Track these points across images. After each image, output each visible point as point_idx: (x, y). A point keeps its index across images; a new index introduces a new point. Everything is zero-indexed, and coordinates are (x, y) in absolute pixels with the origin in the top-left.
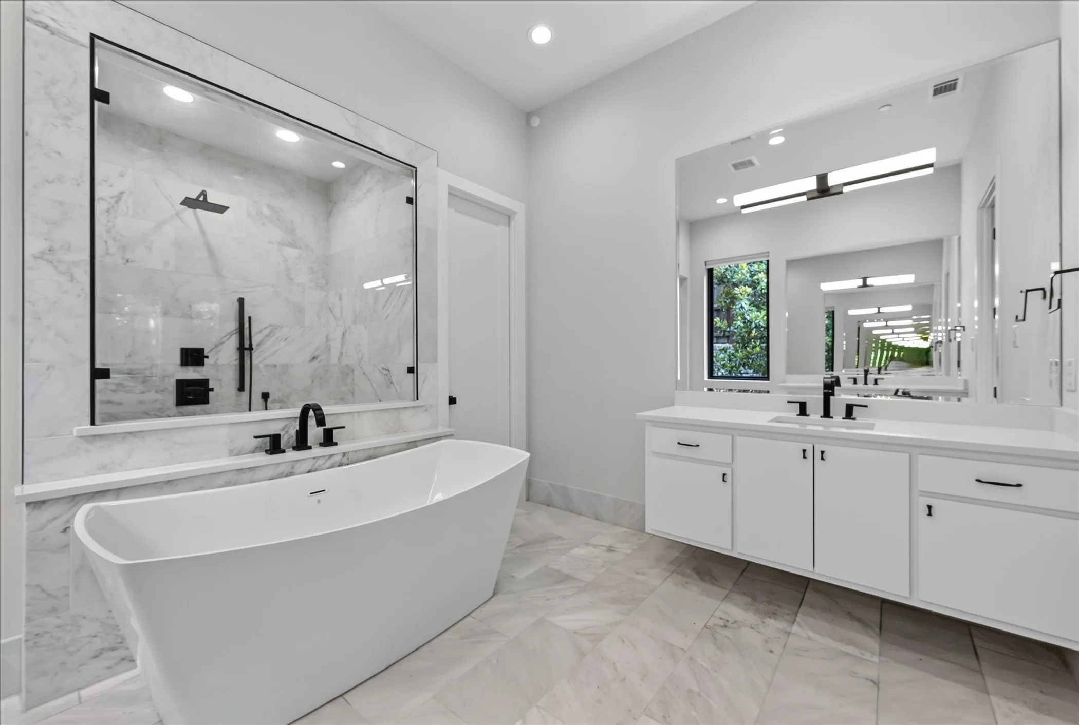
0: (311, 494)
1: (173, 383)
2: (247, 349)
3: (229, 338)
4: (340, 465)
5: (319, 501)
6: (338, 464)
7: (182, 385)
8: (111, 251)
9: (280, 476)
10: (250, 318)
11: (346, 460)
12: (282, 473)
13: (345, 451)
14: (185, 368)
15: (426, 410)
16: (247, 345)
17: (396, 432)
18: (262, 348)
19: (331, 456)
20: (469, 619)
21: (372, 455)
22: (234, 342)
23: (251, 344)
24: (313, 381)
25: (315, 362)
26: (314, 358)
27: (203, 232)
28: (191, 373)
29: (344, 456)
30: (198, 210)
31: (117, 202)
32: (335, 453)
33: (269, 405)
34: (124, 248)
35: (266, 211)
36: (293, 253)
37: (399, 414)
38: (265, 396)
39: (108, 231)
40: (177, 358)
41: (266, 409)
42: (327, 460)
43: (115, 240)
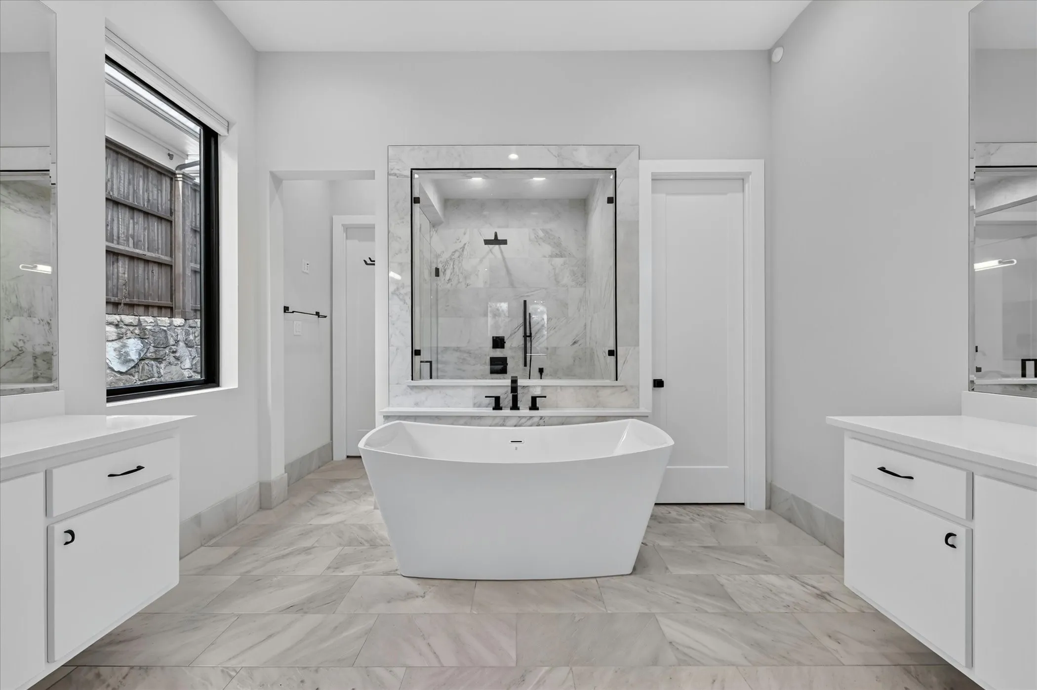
0: (512, 442)
1: (488, 358)
2: (528, 336)
3: (518, 329)
4: (538, 425)
5: (516, 448)
6: (536, 424)
7: (494, 361)
8: (461, 280)
9: (496, 425)
10: (530, 314)
11: (542, 422)
12: (498, 423)
13: (542, 415)
14: (494, 350)
15: (626, 390)
16: (528, 334)
17: (594, 407)
18: (538, 336)
19: (531, 417)
20: (594, 581)
21: (565, 421)
22: (521, 332)
23: (531, 333)
24: (574, 361)
25: (576, 345)
26: (575, 343)
27: (504, 259)
28: (498, 353)
29: (541, 419)
30: (501, 246)
31: (463, 251)
32: (534, 415)
33: (542, 377)
34: (465, 278)
35: (541, 234)
36: (559, 261)
37: (598, 391)
38: (541, 371)
39: (459, 269)
40: (490, 343)
41: (541, 379)
42: (528, 420)
43: (462, 273)
